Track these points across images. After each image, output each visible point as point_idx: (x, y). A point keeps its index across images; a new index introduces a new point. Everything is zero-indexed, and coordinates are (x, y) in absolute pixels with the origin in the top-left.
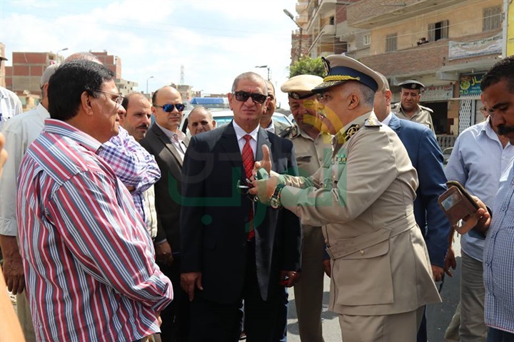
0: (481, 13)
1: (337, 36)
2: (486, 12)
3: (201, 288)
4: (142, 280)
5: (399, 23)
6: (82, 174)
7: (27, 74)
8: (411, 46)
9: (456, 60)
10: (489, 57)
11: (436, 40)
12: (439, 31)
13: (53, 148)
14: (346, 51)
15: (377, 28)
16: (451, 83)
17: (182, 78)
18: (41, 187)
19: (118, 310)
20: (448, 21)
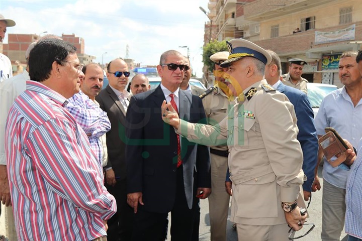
0: (338, 12)
1: (236, 26)
2: (341, 11)
3: (143, 204)
4: (94, 198)
5: (280, 18)
6: (51, 120)
7: (18, 49)
8: (288, 34)
9: (320, 45)
10: (343, 43)
11: (306, 30)
12: (308, 24)
13: (31, 102)
14: (242, 37)
15: (265, 21)
16: (316, 61)
17: (127, 54)
18: (22, 129)
19: (76, 219)
20: (315, 17)
